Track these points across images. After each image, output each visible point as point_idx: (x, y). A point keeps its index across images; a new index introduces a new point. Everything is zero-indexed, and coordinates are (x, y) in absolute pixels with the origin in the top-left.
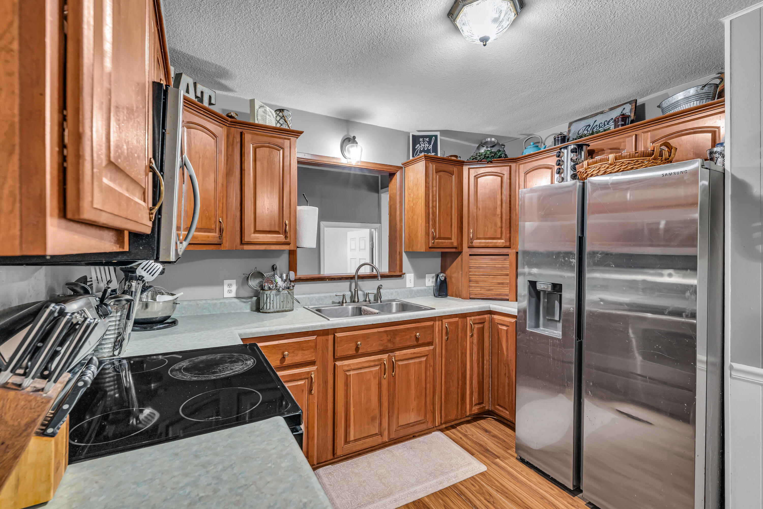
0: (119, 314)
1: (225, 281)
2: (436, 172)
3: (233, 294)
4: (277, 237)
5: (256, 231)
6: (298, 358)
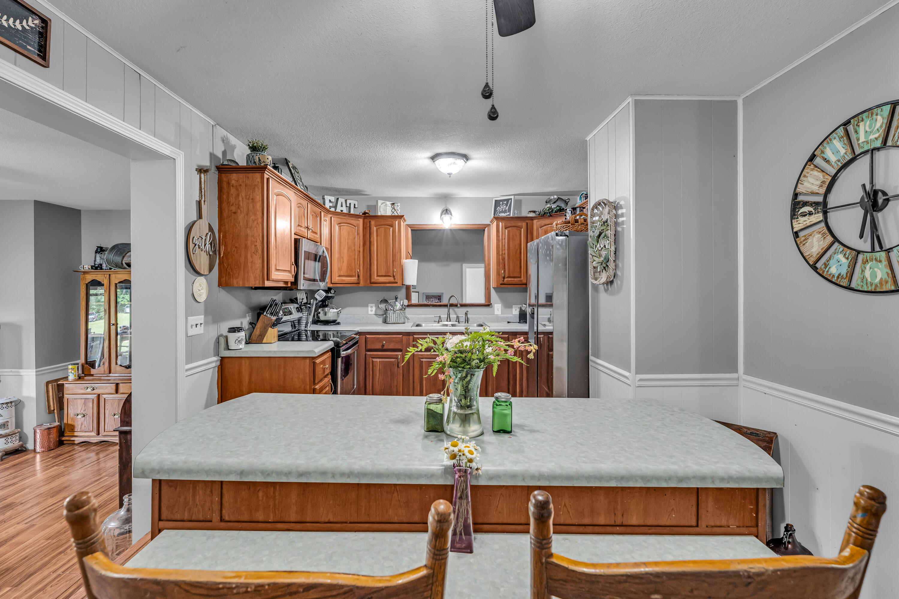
0: (307, 313)
1: (369, 304)
2: (505, 228)
3: (373, 312)
4: (390, 279)
5: (378, 276)
6: (391, 346)
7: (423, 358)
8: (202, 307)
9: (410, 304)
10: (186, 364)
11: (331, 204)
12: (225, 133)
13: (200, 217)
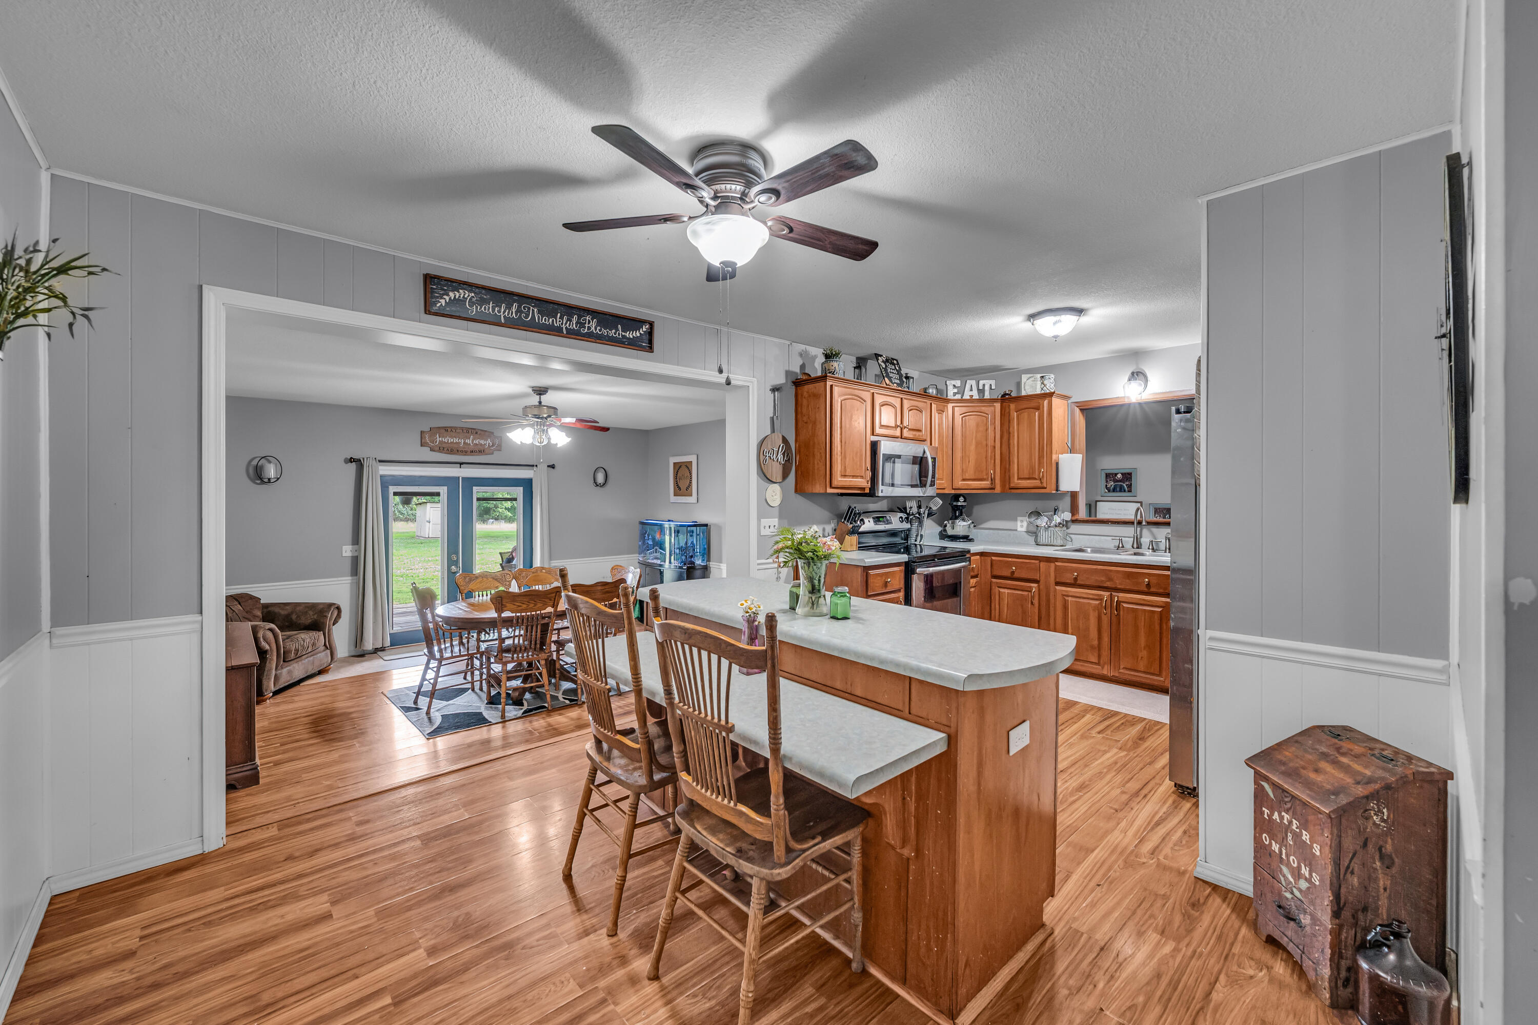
1: (1018, 517)
3: (1024, 529)
4: (1035, 482)
5: (1019, 479)
6: (1024, 575)
7: (1068, 596)
8: (776, 511)
9: (1074, 518)
10: (758, 559)
11: (956, 391)
12: (803, 347)
13: (773, 431)
